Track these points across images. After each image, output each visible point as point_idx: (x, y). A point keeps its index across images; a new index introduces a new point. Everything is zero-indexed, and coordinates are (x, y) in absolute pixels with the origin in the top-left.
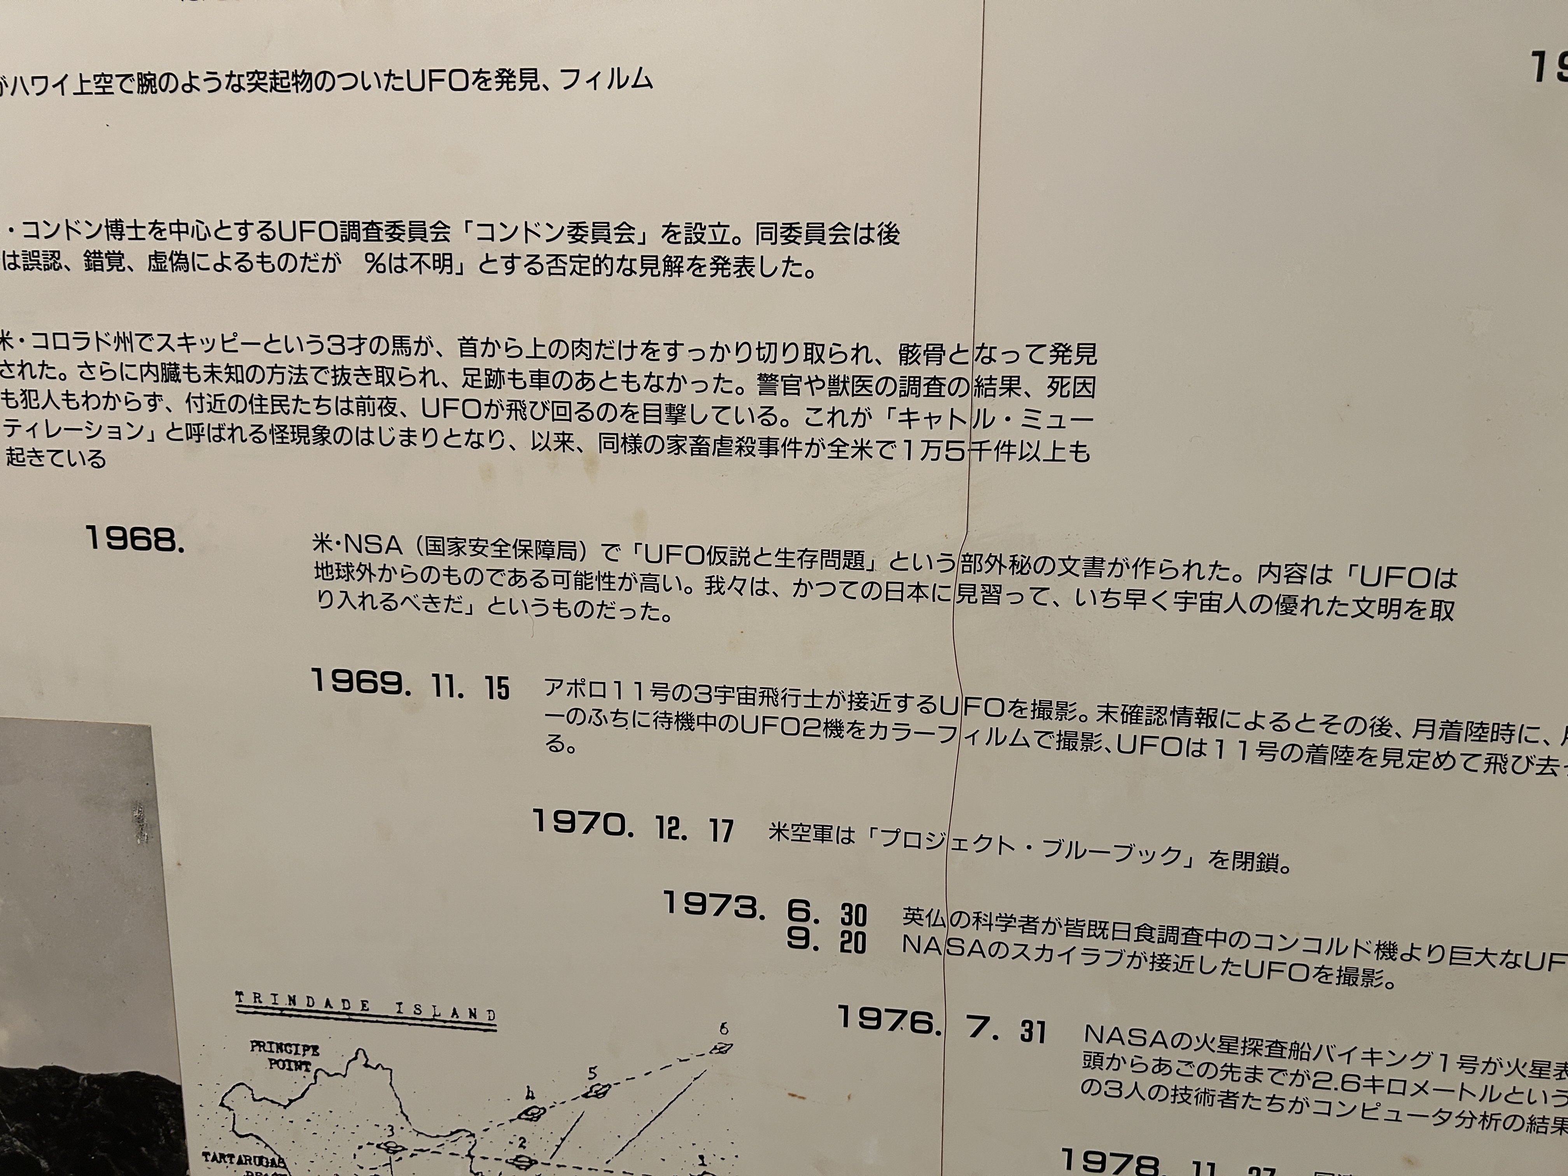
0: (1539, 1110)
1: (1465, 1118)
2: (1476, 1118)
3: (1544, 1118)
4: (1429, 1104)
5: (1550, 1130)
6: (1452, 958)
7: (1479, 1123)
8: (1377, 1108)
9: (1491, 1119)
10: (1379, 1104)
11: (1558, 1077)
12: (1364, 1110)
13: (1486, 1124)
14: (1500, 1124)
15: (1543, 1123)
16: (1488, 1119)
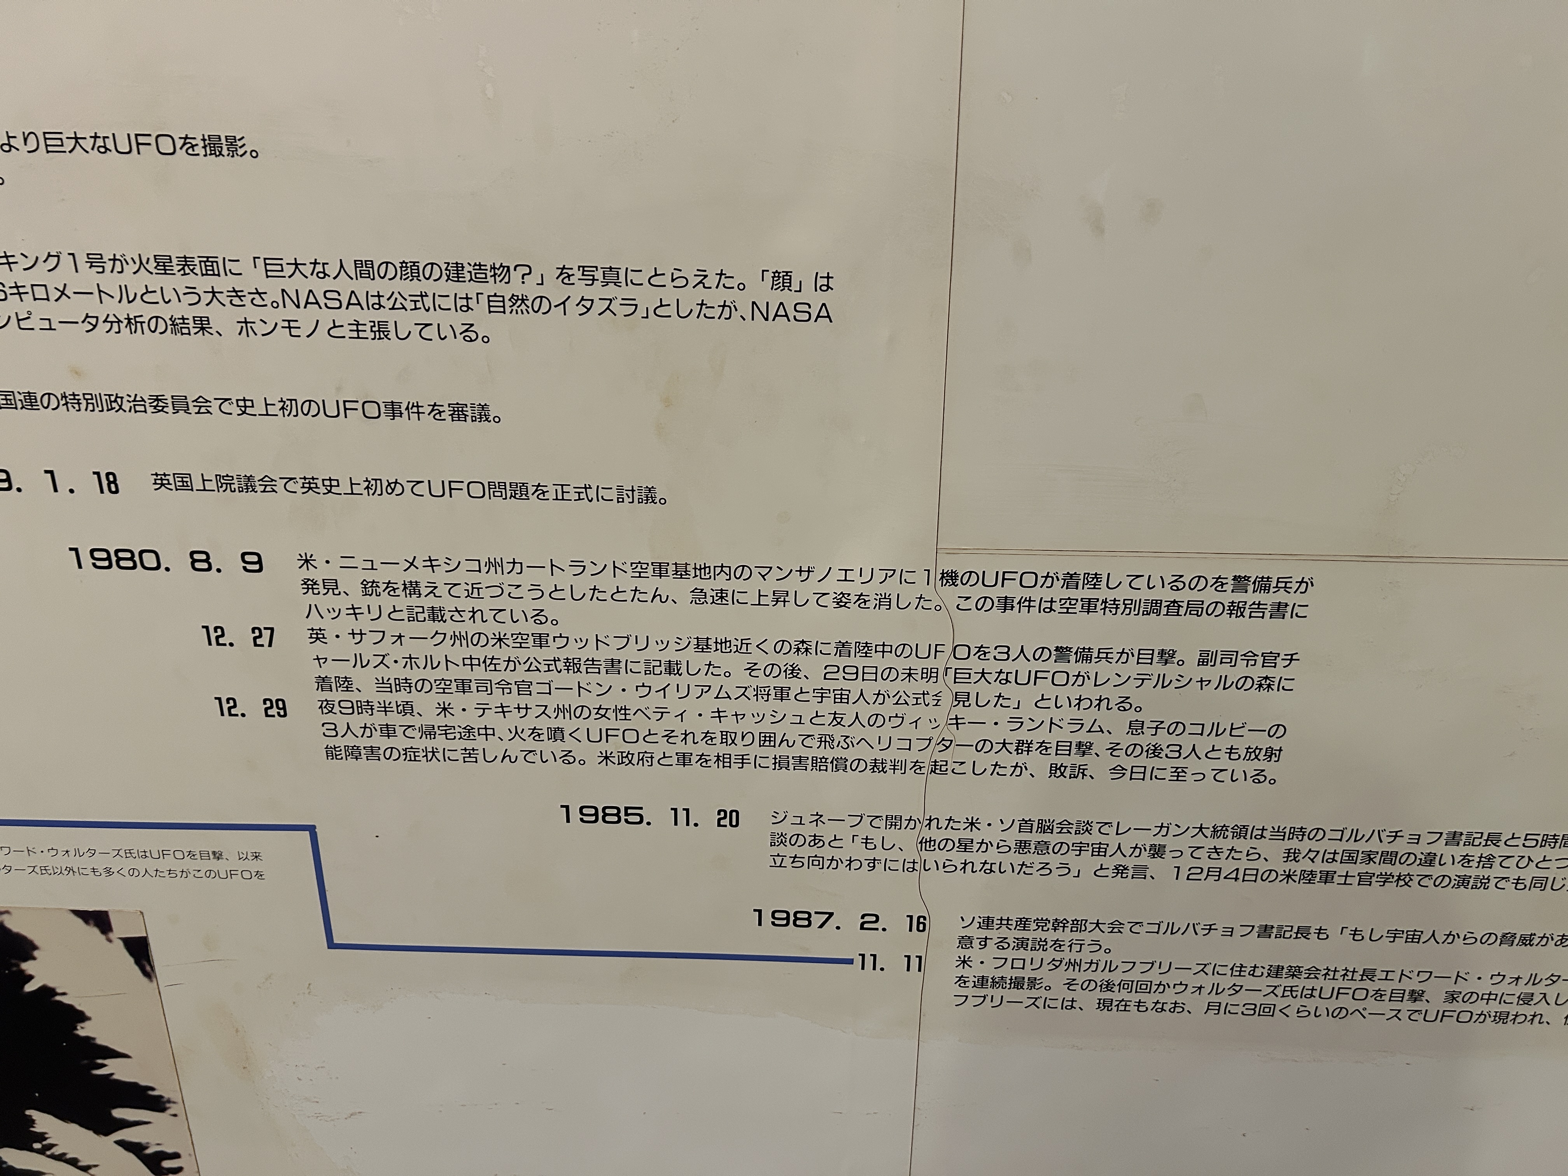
0: (178, 310)
1: (112, 322)
2: (122, 322)
3: (183, 319)
4: (76, 308)
5: (193, 331)
6: (47, 146)
7: (126, 327)
8: (28, 318)
9: (136, 322)
10: (30, 313)
11: (182, 272)
12: (19, 320)
13: (133, 328)
14: (145, 326)
15: (184, 323)
16: (133, 321)
